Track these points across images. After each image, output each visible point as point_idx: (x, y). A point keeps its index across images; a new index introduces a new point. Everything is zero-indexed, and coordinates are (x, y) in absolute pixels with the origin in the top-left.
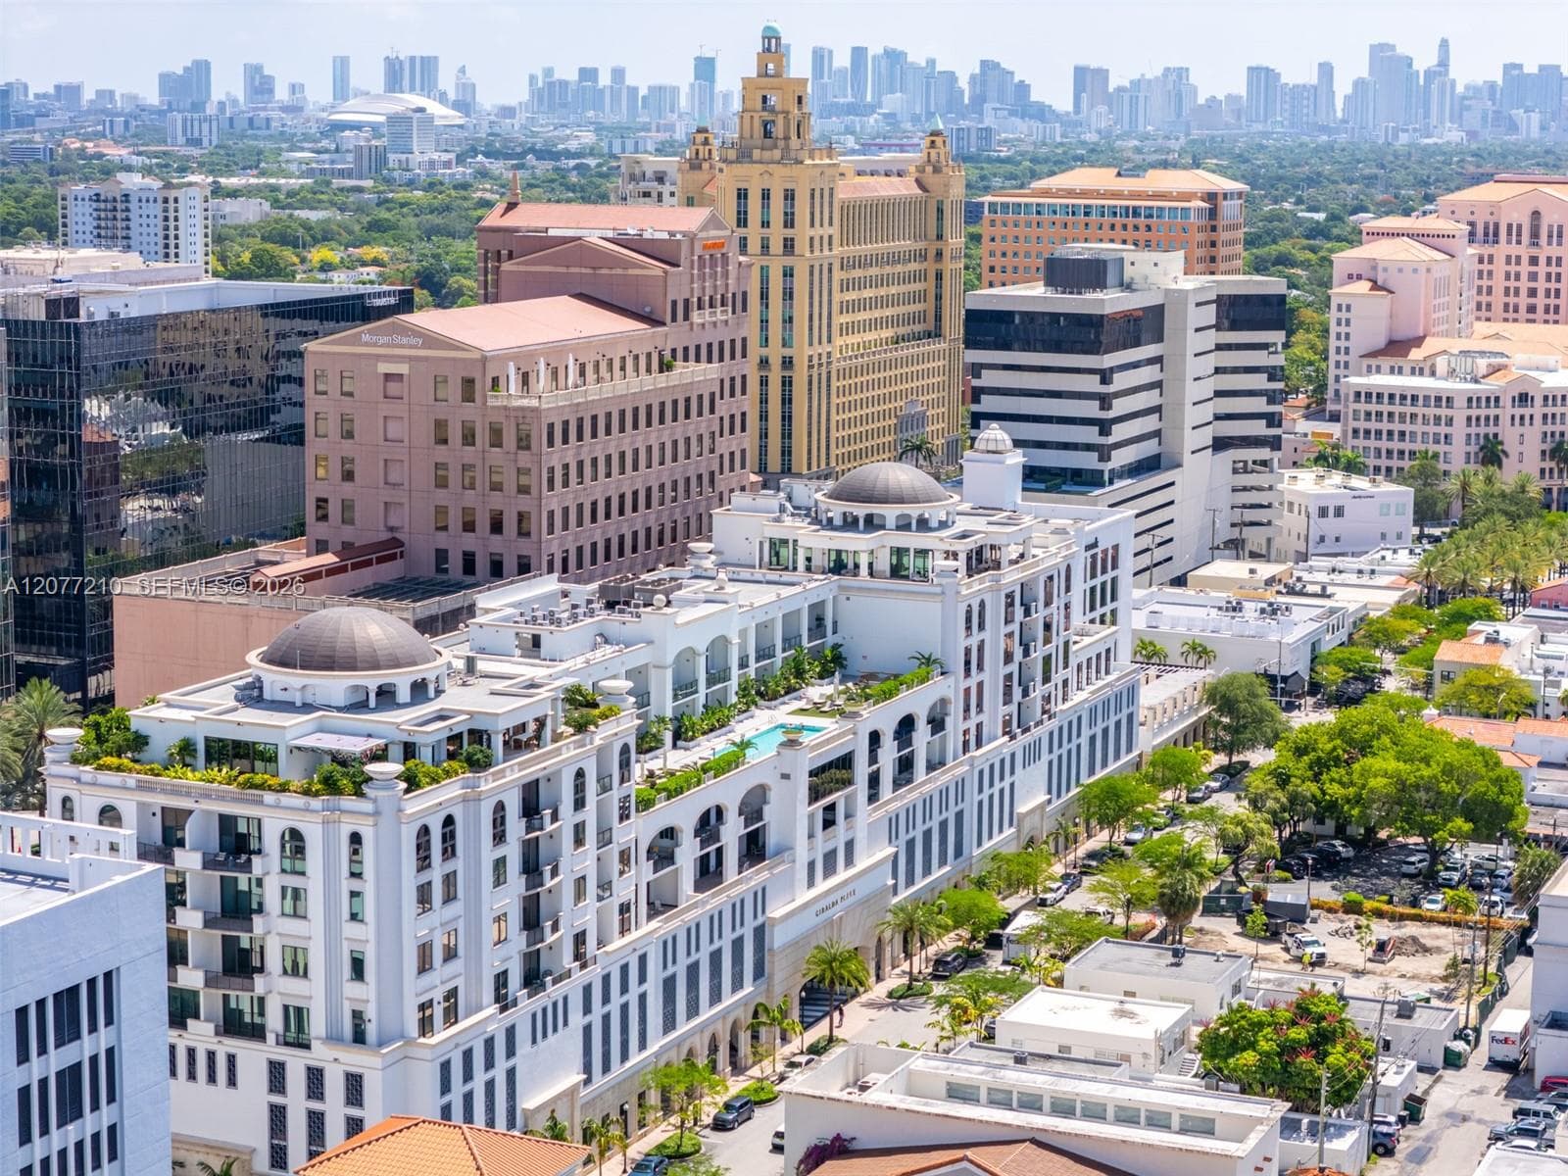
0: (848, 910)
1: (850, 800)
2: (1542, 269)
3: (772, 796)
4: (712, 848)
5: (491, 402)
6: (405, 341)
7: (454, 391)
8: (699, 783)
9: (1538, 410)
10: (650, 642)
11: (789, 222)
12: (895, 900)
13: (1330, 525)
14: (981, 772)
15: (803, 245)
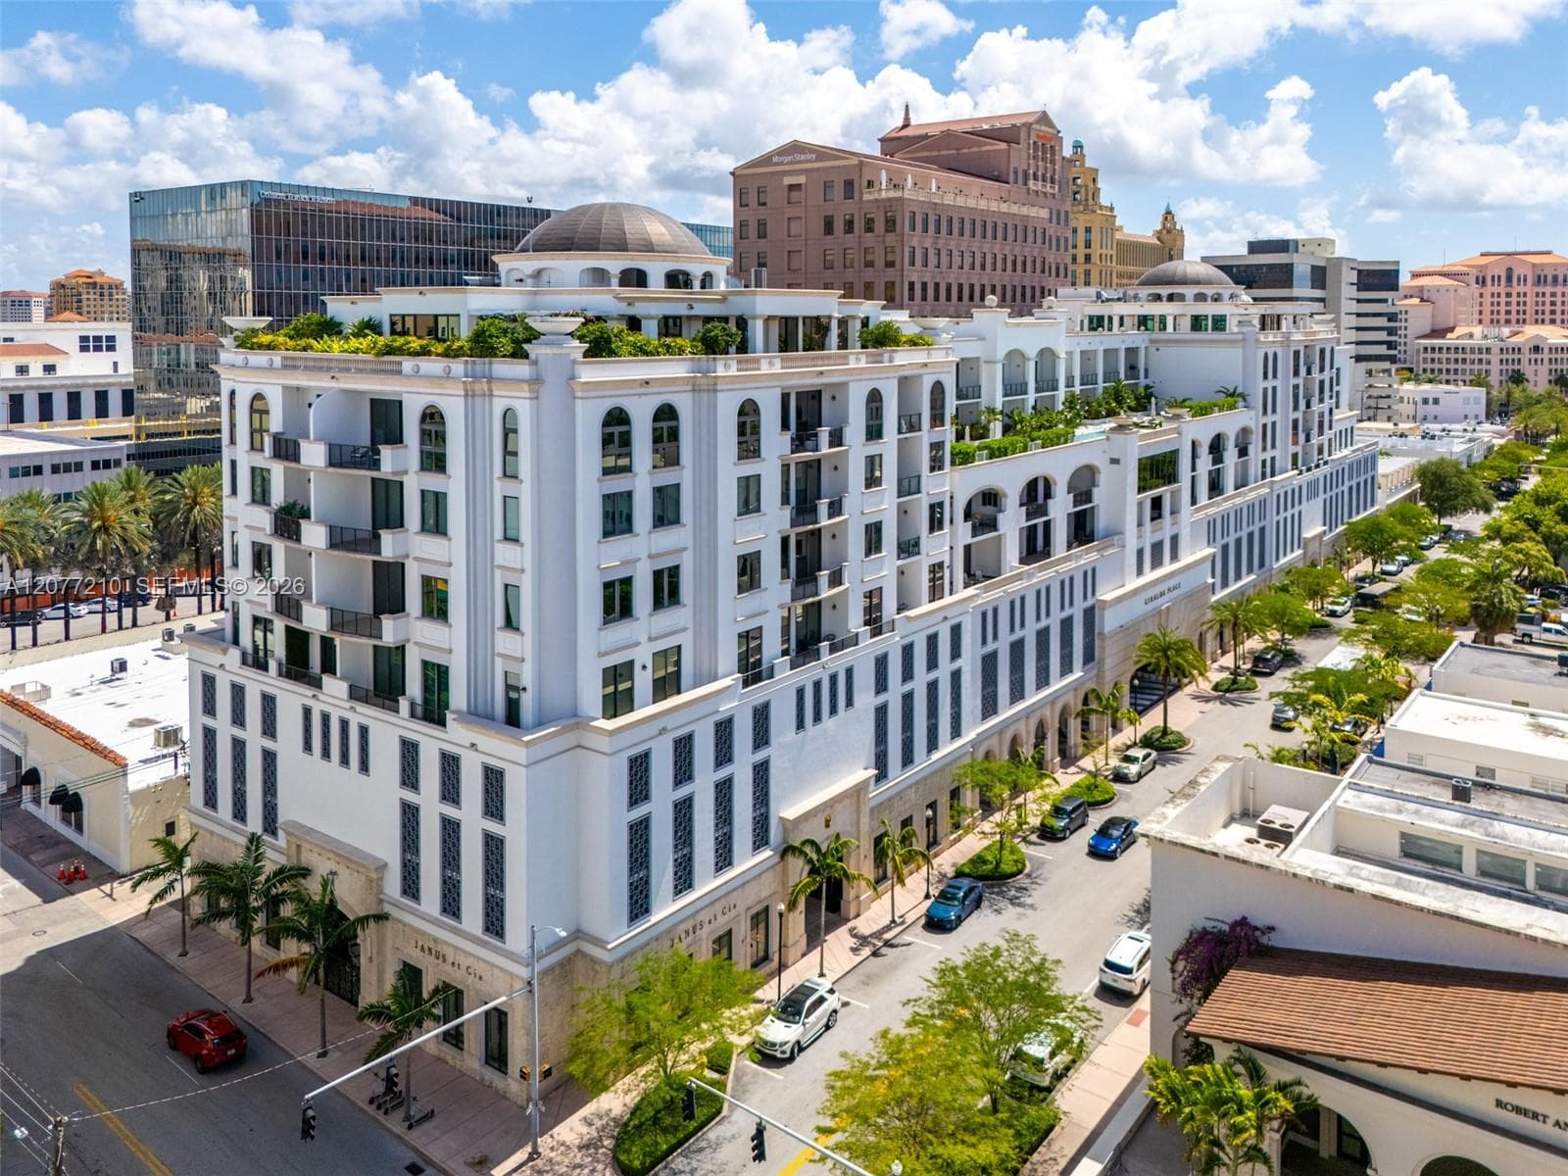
0: (1176, 602)
1: (1175, 495)
2: (1514, 299)
3: (1103, 479)
4: (1040, 521)
5: (866, 197)
6: (803, 157)
7: (839, 191)
8: (1025, 449)
9: (1546, 356)
10: (982, 339)
11: (1088, 245)
12: (1214, 599)
13: (1431, 408)
14: (1278, 496)
15: (1095, 259)
